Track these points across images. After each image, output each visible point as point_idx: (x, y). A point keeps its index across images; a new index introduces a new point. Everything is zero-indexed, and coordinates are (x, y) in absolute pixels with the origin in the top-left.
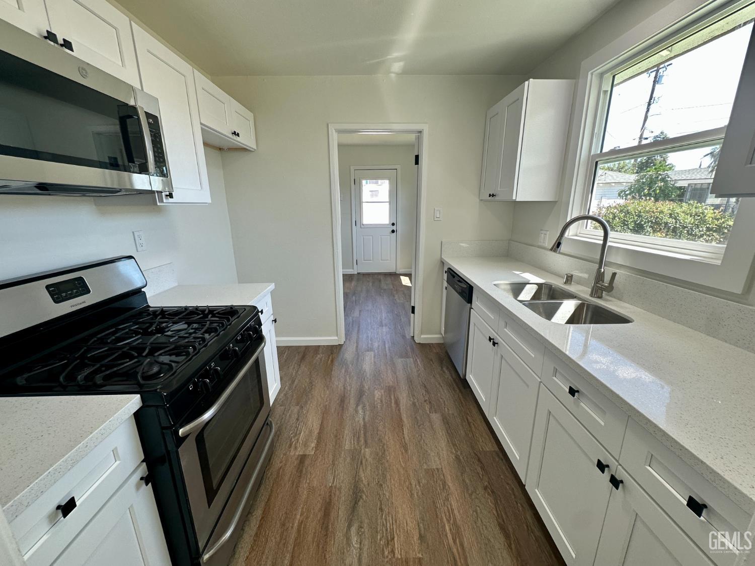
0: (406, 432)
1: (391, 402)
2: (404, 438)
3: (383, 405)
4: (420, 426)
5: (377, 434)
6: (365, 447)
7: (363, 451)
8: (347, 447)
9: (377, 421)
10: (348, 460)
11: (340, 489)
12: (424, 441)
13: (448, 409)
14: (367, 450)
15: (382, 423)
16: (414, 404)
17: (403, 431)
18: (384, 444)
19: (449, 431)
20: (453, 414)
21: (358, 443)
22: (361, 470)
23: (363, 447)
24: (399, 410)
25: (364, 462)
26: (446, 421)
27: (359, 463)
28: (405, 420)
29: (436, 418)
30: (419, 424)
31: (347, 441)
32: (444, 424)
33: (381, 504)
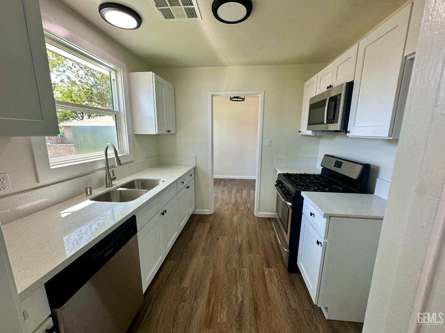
0: (211, 275)
1: (214, 302)
2: (213, 272)
3: (221, 299)
4: (200, 278)
5: (228, 275)
6: (236, 268)
7: (237, 267)
8: (246, 269)
9: (227, 285)
10: (245, 263)
11: (247, 253)
12: (203, 269)
13: (173, 290)
14: (235, 267)
15: (225, 283)
16: (196, 298)
17: (212, 276)
18: (225, 269)
19: (185, 272)
20: (173, 285)
21: (240, 271)
22: (238, 258)
23: (237, 268)
24: (210, 293)
25: (237, 261)
26: (182, 279)
27: (239, 261)
28: (208, 284)
29: (186, 284)
30: (201, 279)
31: (247, 273)
32: (184, 278)
33: (230, 247)
